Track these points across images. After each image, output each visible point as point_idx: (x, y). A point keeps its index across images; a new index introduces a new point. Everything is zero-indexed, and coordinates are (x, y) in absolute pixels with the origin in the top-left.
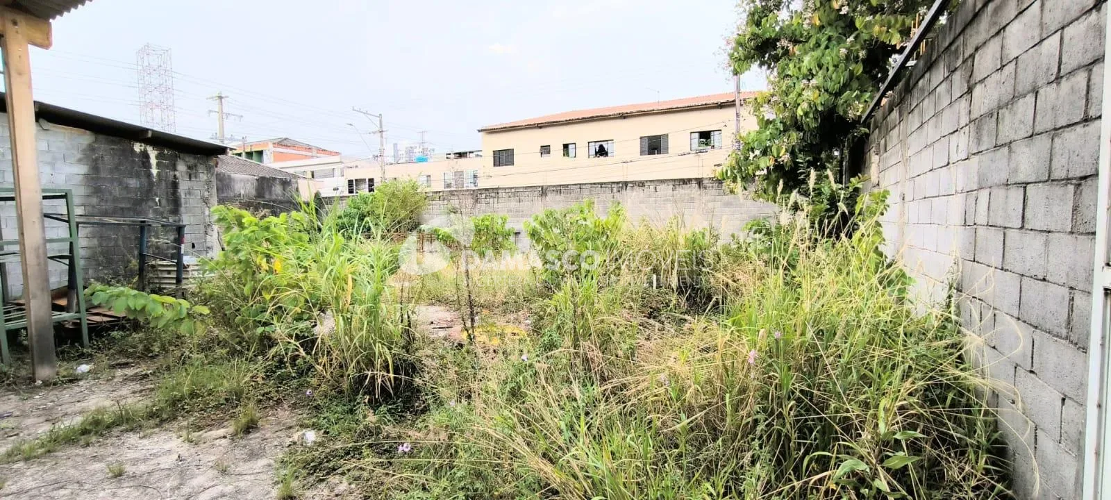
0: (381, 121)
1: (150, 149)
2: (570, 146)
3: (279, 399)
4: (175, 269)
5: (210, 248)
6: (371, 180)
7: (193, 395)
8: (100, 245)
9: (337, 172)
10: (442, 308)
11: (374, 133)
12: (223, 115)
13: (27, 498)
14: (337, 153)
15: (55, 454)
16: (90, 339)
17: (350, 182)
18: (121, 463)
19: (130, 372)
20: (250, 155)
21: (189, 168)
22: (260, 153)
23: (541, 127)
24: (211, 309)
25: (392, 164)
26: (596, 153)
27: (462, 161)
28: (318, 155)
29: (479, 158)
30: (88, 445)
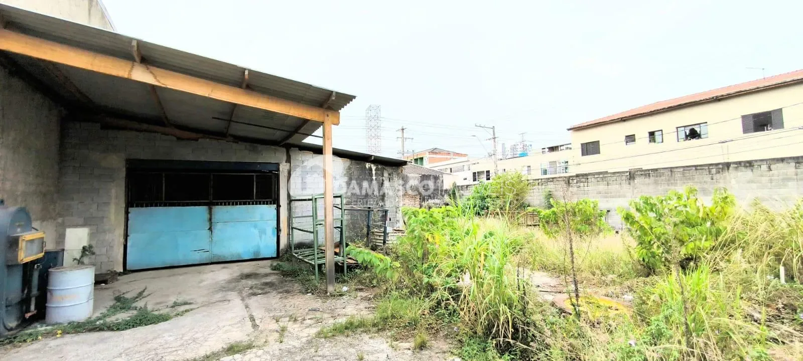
0: (494, 131)
1: (372, 165)
2: (656, 134)
3: (437, 329)
4: (383, 234)
5: (398, 221)
6: (488, 172)
7: (393, 317)
8: (351, 219)
9: (466, 168)
10: (545, 274)
11: (489, 139)
12: (404, 139)
13: (326, 360)
14: (465, 155)
15: (336, 338)
16: (347, 272)
17: (474, 173)
18: (362, 352)
19: (363, 294)
20: (416, 160)
21: (389, 175)
22: (422, 159)
23: (624, 121)
24: (401, 263)
25: (502, 159)
26: (687, 137)
27: (554, 153)
28: (454, 157)
29: (569, 150)
30: (348, 336)
